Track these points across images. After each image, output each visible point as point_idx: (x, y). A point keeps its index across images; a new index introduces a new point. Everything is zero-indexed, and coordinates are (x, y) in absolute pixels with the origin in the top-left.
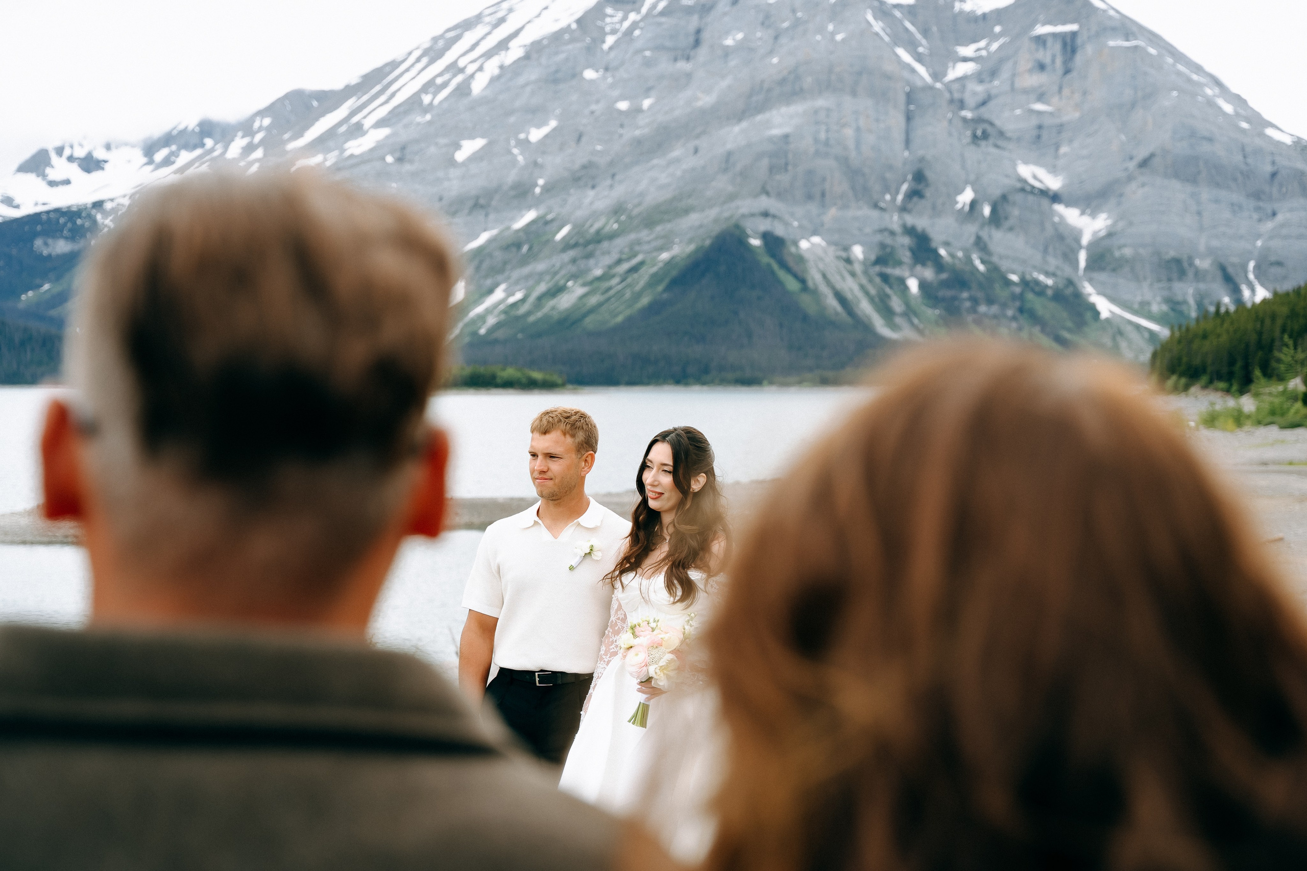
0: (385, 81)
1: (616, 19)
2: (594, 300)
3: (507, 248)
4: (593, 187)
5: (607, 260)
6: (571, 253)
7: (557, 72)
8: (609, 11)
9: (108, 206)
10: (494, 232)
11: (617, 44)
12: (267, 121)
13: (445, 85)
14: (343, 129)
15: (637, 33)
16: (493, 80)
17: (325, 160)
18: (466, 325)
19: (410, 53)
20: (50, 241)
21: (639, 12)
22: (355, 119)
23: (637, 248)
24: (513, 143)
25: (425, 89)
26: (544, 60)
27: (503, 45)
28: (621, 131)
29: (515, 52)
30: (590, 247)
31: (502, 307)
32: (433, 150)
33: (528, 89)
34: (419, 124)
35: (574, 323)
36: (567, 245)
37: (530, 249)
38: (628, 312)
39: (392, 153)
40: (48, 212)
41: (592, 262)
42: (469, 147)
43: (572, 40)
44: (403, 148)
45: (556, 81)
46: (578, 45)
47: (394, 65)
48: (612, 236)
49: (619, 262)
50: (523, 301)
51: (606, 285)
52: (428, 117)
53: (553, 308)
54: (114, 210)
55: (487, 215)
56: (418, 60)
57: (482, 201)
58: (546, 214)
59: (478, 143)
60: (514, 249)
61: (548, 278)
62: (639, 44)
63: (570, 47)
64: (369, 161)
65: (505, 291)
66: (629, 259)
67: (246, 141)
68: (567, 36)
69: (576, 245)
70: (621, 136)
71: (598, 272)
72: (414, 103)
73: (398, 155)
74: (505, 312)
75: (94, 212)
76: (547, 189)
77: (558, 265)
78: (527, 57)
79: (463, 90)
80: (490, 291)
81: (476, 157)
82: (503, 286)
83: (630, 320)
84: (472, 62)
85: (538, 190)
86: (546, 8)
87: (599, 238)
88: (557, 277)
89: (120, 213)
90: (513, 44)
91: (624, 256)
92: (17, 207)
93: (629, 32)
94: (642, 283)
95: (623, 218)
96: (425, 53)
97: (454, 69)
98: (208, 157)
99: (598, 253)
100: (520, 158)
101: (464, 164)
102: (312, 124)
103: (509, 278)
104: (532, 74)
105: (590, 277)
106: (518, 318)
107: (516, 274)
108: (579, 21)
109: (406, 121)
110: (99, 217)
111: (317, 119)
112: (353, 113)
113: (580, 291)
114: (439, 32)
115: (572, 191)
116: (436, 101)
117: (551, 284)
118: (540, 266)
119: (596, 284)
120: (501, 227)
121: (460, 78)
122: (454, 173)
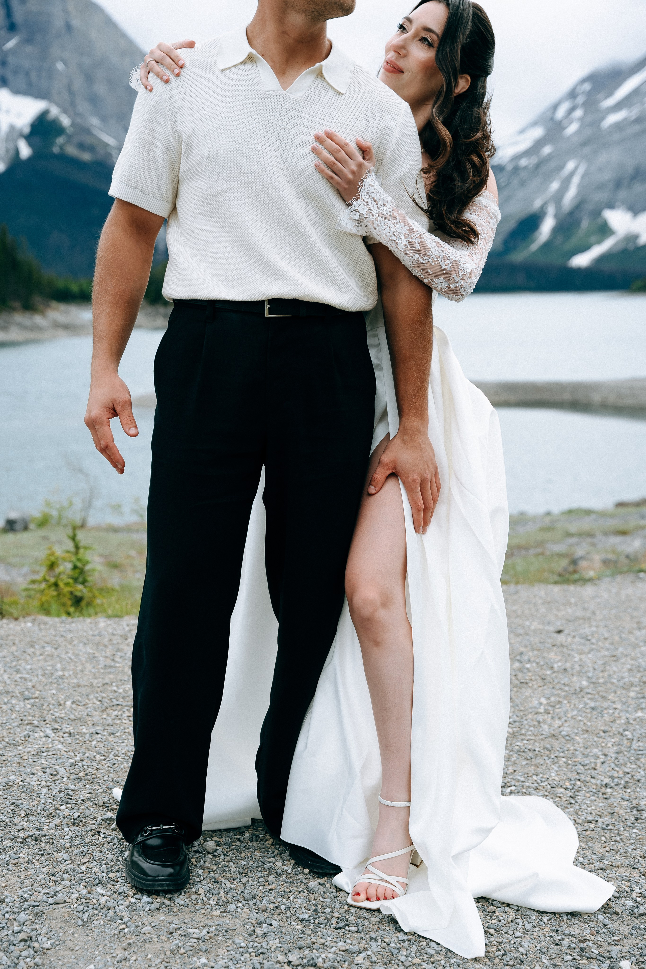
17: (630, 113)
67: (571, 103)
102: (621, 86)
111: (624, 81)
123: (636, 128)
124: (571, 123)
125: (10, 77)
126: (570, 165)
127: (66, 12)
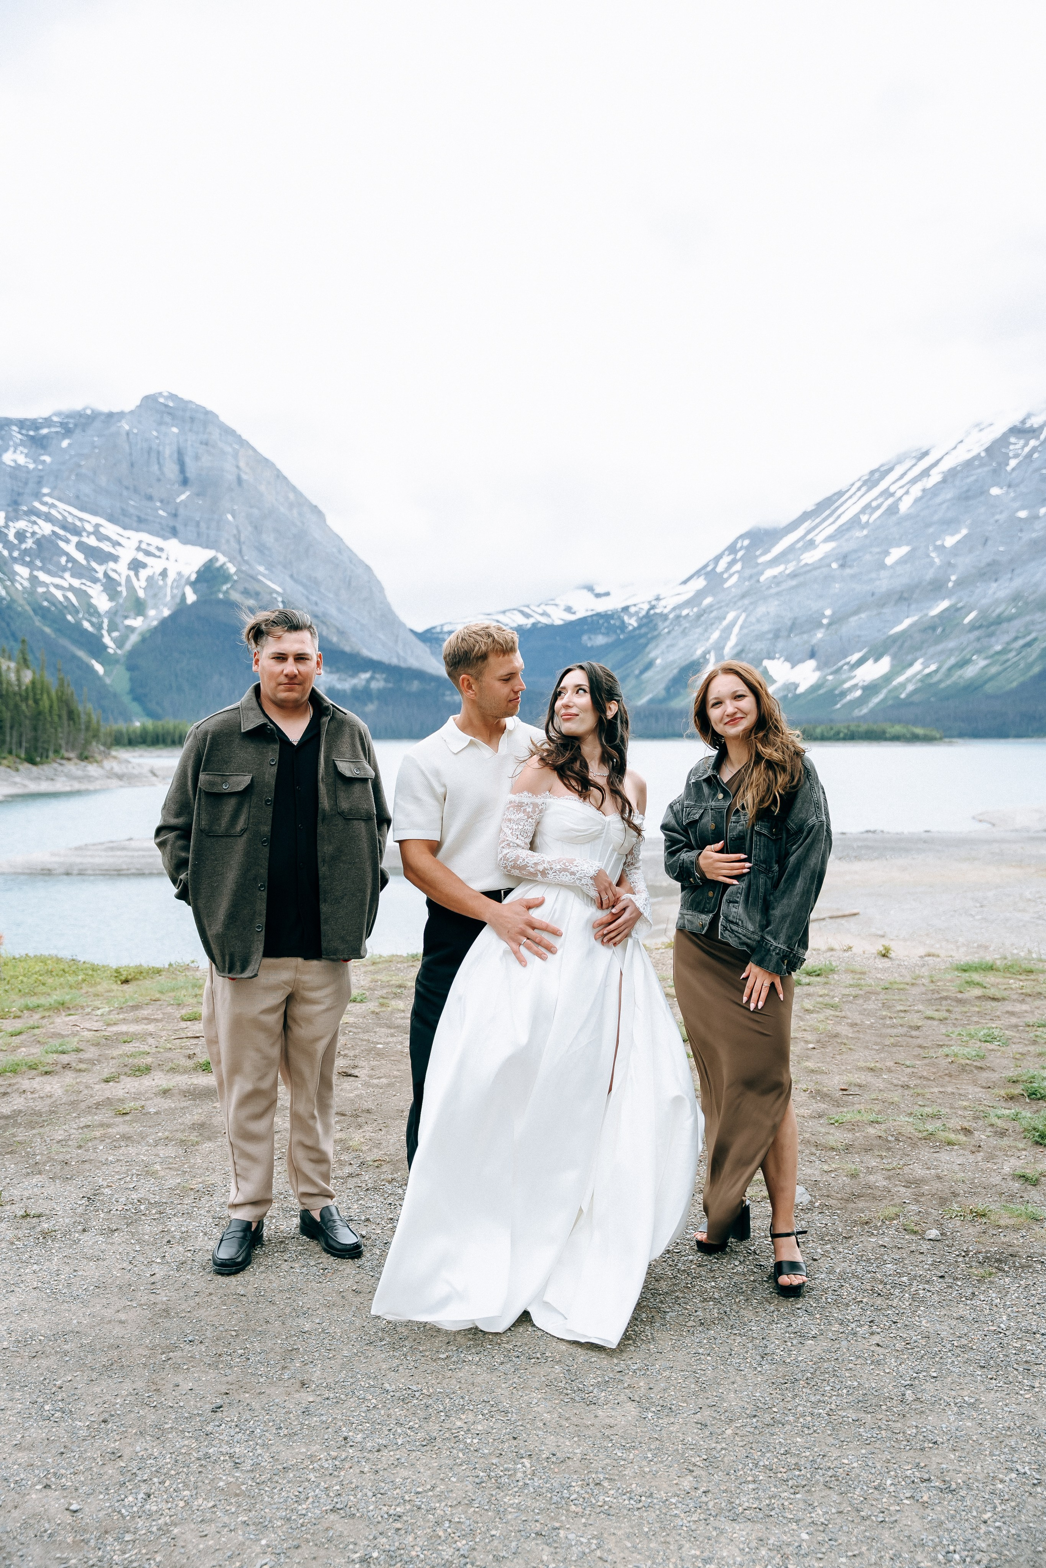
0: (833, 508)
1: (1017, 447)
2: (993, 670)
3: (924, 630)
4: (996, 580)
5: (1006, 638)
6: (976, 633)
7: (968, 491)
8: (1013, 440)
9: (632, 610)
10: (915, 618)
11: (1019, 465)
12: (746, 542)
13: (879, 507)
14: (800, 544)
15: (1036, 455)
16: (917, 500)
17: (786, 569)
18: (890, 691)
19: (853, 485)
20: (592, 637)
21: (1038, 438)
22: (809, 537)
23: (1032, 627)
24: (931, 548)
25: (863, 511)
26: (957, 483)
27: (926, 473)
28: (1019, 534)
29: (935, 477)
30: (992, 628)
31: (919, 677)
32: (868, 557)
33: (944, 506)
34: (858, 538)
35: (976, 689)
36: (973, 627)
37: (944, 630)
38: (1021, 679)
39: (836, 560)
40: (592, 616)
41: (993, 639)
42: (897, 553)
43: (982, 465)
44: (845, 557)
45: (967, 498)
46: (986, 469)
47: (840, 494)
48: (1010, 619)
49: (1016, 639)
50: (936, 671)
51: (1005, 657)
52: (865, 532)
53: (960, 677)
54: (637, 613)
55: (909, 605)
56: (859, 489)
57: (906, 595)
58: (957, 603)
59: (904, 550)
60: (930, 631)
61: (957, 653)
62: (1035, 465)
63: (979, 470)
64: (819, 568)
65: (922, 664)
66: (1024, 636)
67: (731, 557)
68: (976, 463)
69: (980, 627)
70: (1020, 538)
71: (998, 648)
72: (855, 522)
73: (841, 562)
74: (921, 681)
75: (622, 614)
76: (958, 583)
77: (965, 643)
78: (944, 481)
79: (893, 510)
80: (911, 664)
81: (902, 561)
82: (921, 660)
83: (1023, 685)
84: (900, 488)
85: (950, 585)
86: (962, 441)
87: (999, 621)
88: (965, 652)
89: (641, 615)
90: (933, 472)
91: (1020, 635)
92: (574, 613)
93: (1030, 455)
94: (1034, 656)
95: (1020, 604)
96: (865, 483)
97: (887, 494)
98: (703, 572)
99: (998, 632)
100: (937, 560)
101: (892, 567)
102: (778, 543)
103: (925, 654)
104: (948, 494)
105: (991, 652)
106: (931, 685)
107: (932, 650)
108: (987, 450)
109: (846, 537)
110: (626, 618)
111: (781, 538)
112: (808, 532)
113: (982, 663)
114: (875, 466)
115: (978, 584)
116: (871, 521)
117: (959, 658)
118: (951, 644)
119: (996, 657)
120: (920, 614)
121: (890, 501)
122: (883, 574)
123: (794, 583)
124: (731, 576)
125: (180, 528)
126: (731, 616)
127: (238, 467)
